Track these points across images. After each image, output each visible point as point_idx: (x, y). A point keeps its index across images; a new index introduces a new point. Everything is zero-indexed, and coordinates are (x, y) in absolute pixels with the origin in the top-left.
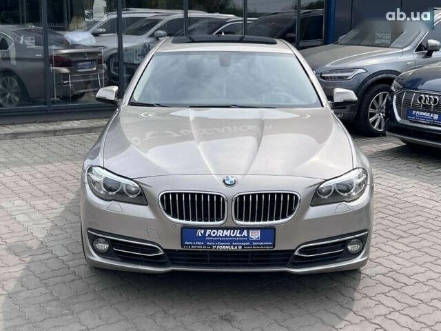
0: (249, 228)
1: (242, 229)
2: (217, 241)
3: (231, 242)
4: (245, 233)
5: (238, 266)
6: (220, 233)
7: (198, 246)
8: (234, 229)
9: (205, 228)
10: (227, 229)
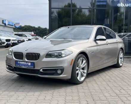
0: (28, 62)
1: (27, 62)
2: (22, 65)
3: (25, 65)
4: (27, 63)
5: (27, 73)
6: (22, 63)
7: (18, 66)
8: (25, 62)
9: (19, 61)
10: (24, 62)
